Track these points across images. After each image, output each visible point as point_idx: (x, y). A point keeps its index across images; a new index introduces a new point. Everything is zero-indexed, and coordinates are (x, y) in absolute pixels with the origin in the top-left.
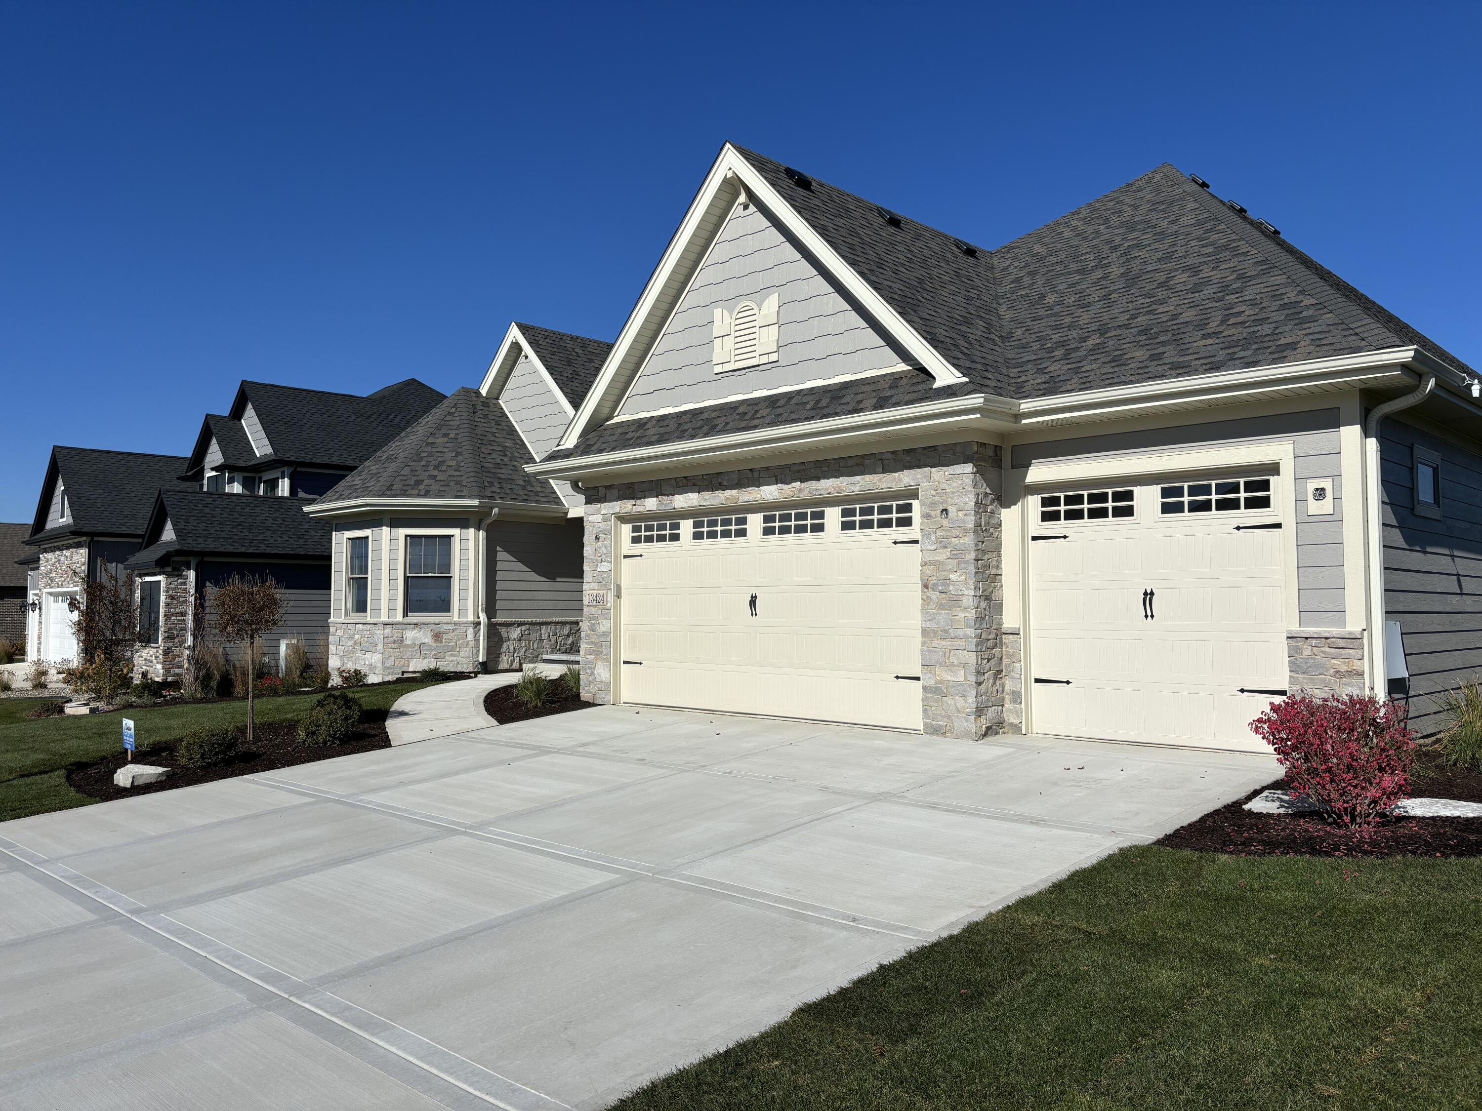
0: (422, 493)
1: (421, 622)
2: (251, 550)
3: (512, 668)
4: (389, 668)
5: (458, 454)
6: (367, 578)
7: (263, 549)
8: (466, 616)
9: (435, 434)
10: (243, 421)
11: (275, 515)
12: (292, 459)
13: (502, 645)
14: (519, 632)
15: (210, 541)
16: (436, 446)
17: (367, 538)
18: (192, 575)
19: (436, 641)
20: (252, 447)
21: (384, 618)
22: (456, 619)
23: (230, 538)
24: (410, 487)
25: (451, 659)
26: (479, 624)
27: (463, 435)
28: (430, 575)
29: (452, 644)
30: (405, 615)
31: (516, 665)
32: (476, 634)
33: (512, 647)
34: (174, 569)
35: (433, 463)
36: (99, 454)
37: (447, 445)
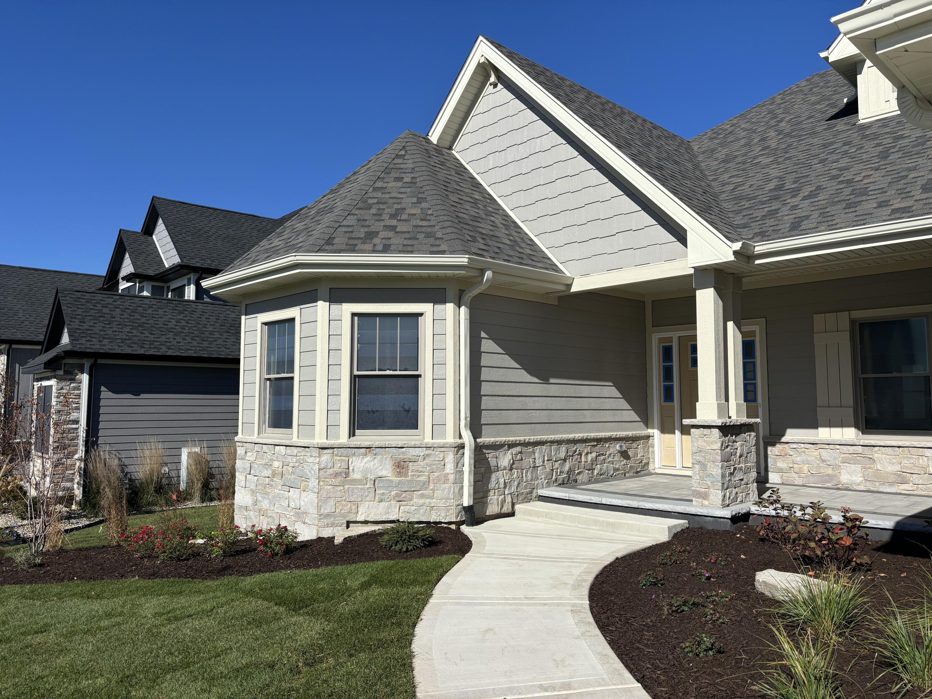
0: (380, 247)
1: (377, 444)
2: (150, 352)
3: (503, 511)
4: (328, 516)
5: (420, 201)
6: (292, 378)
7: (163, 351)
8: (444, 435)
9: (383, 178)
10: (154, 237)
11: (178, 317)
12: (198, 265)
13: (490, 478)
14: (510, 457)
15: (105, 342)
16: (387, 191)
17: (293, 320)
18: (85, 378)
19: (399, 474)
20: (161, 259)
21: (320, 439)
22: (428, 440)
23: (129, 339)
24: (360, 241)
25: (422, 501)
26: (462, 447)
27: (422, 179)
28: (388, 372)
29: (422, 479)
30: (352, 434)
31: (507, 508)
32: (458, 463)
33: (502, 481)
34: (66, 373)
35: (387, 211)
36: (27, 271)
37: (403, 190)
